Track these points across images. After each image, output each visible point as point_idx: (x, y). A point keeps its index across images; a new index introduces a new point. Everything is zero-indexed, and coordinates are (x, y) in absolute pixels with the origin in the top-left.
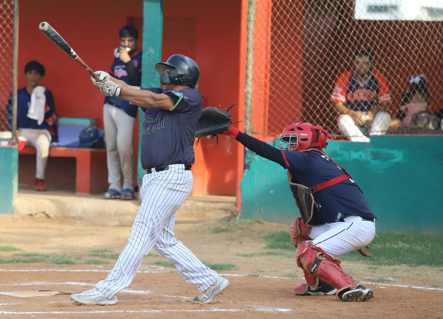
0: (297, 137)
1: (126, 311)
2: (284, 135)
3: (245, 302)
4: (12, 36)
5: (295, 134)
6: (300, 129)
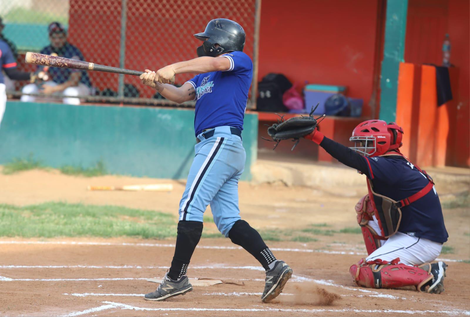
0: (374, 141)
1: (281, 310)
2: (358, 137)
3: (432, 300)
5: (371, 137)
6: (375, 130)
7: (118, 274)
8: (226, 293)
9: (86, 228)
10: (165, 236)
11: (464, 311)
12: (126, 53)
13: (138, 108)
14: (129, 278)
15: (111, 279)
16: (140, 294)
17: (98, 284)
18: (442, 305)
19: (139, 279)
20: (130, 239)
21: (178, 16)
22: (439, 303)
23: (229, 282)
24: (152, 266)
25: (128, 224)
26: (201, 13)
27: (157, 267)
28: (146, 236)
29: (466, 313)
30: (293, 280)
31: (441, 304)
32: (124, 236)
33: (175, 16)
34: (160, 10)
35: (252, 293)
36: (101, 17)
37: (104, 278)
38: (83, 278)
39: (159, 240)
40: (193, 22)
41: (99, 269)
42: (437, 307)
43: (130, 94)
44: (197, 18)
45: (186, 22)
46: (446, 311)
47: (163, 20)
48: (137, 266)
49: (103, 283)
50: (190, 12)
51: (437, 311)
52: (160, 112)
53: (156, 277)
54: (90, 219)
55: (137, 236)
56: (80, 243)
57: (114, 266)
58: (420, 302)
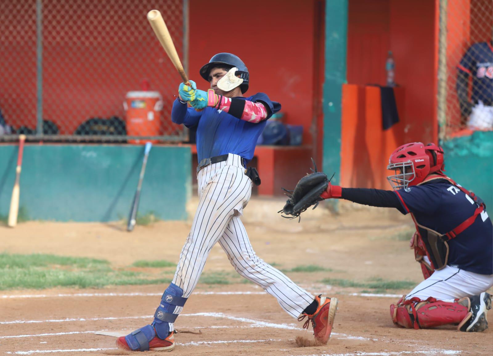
0: (412, 166)
2: (395, 164)
3: (406, 340)
4: (181, 23)
5: (408, 162)
6: (412, 153)
7: (61, 328)
8: (184, 342)
9: (17, 279)
10: (103, 285)
11: (443, 350)
12: (44, 86)
13: (59, 146)
14: (74, 331)
15: (55, 334)
16: (90, 348)
17: (41, 340)
18: (418, 344)
19: (85, 332)
20: (65, 289)
21: (99, 44)
22: (413, 343)
23: (184, 331)
24: (96, 318)
25: (62, 273)
26: (124, 39)
27: (102, 318)
28: (82, 285)
29: (445, 352)
30: (253, 325)
31: (416, 344)
32: (59, 287)
33: (95, 44)
34: (79, 38)
35: (211, 341)
36: (14, 48)
37: (47, 333)
38: (24, 335)
39: (98, 289)
40: (116, 50)
41: (40, 324)
42: (413, 347)
43: (50, 131)
44: (120, 45)
45: (108, 50)
46: (424, 351)
47: (83, 49)
48: (80, 318)
49: (47, 339)
50: (112, 39)
51: (413, 351)
52: (84, 149)
53: (104, 329)
54: (18, 270)
55: (73, 286)
56: (12, 297)
57: (55, 320)
58: (393, 342)
